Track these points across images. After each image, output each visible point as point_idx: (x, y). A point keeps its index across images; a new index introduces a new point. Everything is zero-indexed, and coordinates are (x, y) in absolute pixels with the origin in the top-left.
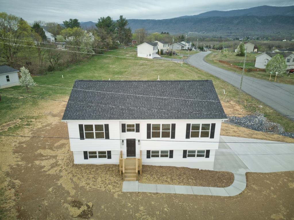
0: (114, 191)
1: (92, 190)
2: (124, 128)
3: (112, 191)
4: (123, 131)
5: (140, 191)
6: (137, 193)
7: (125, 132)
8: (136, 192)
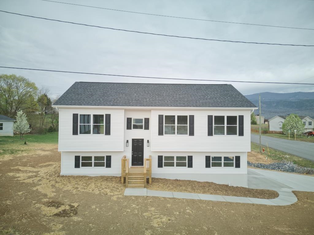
0: (112, 194)
1: (80, 193)
2: (129, 124)
3: (109, 194)
4: (129, 127)
5: (148, 195)
6: (146, 197)
7: (131, 129)
8: (143, 196)
